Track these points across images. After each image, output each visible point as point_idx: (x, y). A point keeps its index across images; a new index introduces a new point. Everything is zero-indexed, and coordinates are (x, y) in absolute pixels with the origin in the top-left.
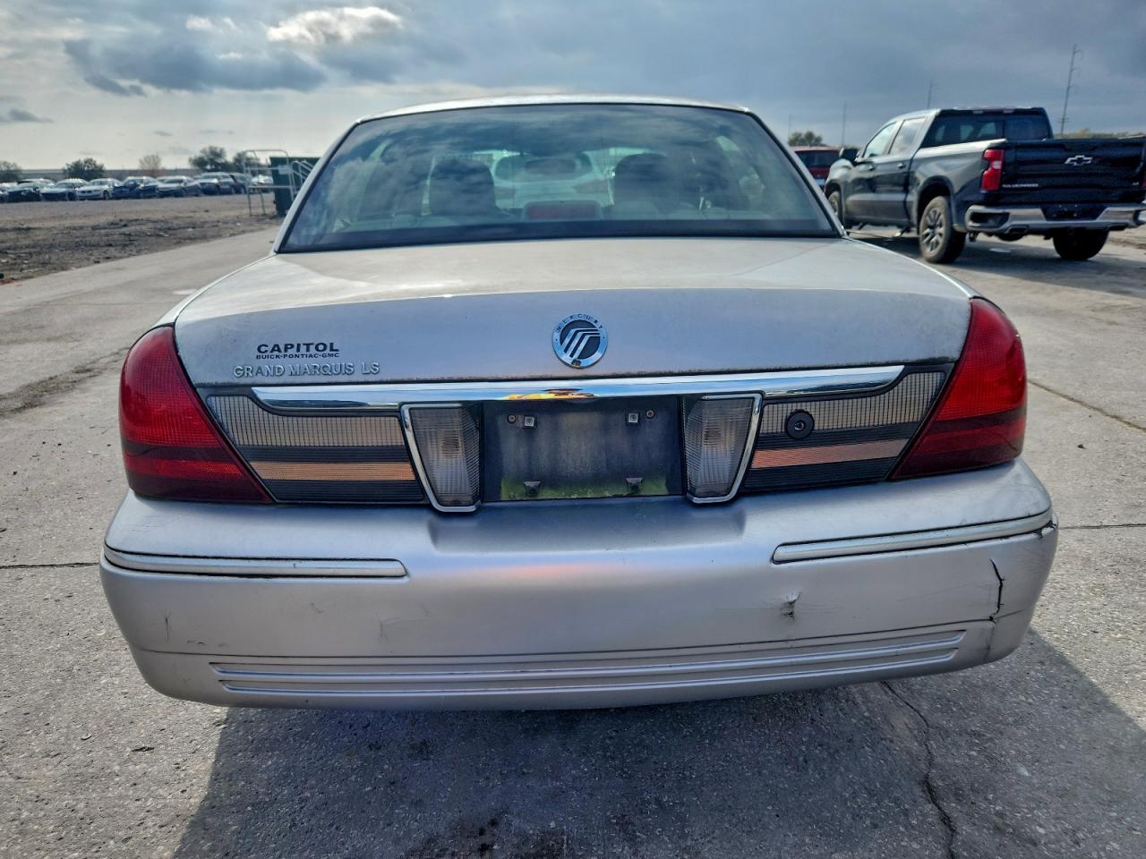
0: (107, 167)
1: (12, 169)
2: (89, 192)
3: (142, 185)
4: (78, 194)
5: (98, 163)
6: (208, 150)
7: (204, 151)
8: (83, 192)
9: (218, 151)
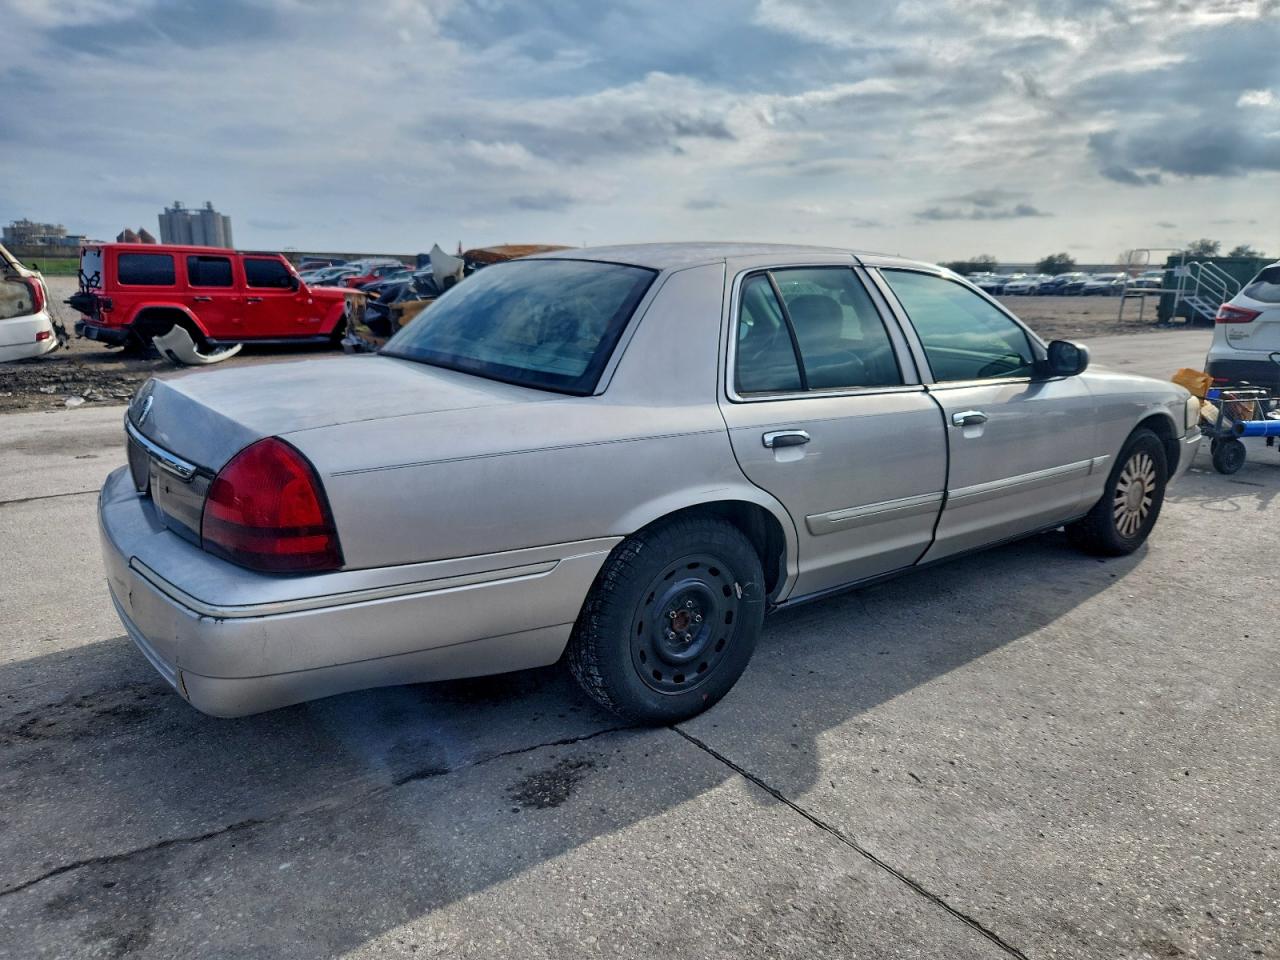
0: (1079, 262)
1: (990, 261)
2: (1017, 287)
3: (1071, 282)
4: (1005, 289)
5: (1071, 258)
6: (1198, 243)
7: (1192, 245)
8: (1011, 287)
9: (1211, 244)
